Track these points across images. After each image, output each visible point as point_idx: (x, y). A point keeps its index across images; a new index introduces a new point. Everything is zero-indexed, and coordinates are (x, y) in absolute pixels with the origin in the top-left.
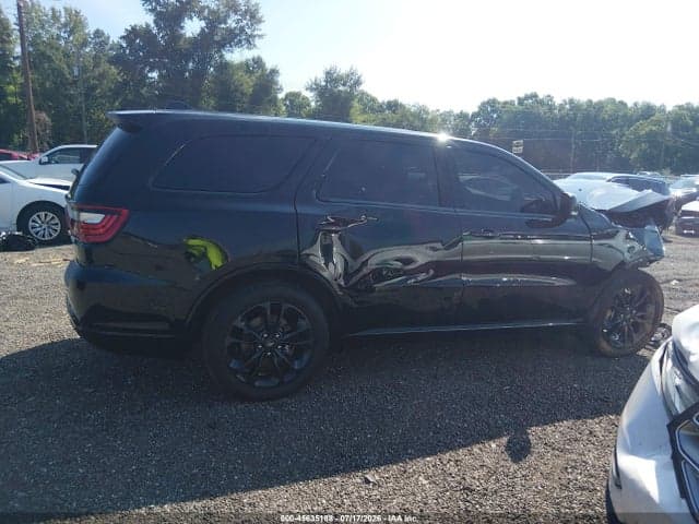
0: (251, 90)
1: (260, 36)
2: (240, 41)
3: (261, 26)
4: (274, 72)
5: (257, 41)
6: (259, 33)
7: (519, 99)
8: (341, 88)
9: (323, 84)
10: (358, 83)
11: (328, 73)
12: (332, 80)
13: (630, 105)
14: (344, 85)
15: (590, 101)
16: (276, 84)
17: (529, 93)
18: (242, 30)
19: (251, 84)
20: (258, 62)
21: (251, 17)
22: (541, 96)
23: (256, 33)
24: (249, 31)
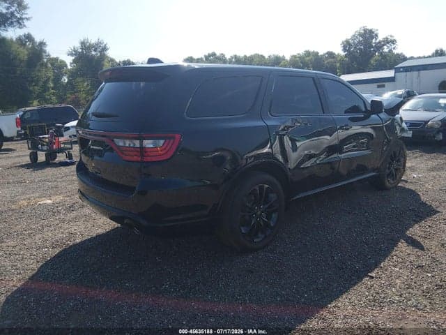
0: (26, 57)
1: (28, 19)
2: (12, 23)
3: (27, 11)
4: (42, 44)
5: (26, 22)
6: (27, 16)
7: (206, 57)
8: (93, 53)
9: (80, 50)
10: (105, 49)
11: (83, 43)
12: (86, 48)
13: (267, 57)
14: (95, 51)
15: (245, 56)
16: (45, 52)
17: (210, 53)
18: (12, 14)
19: (26, 52)
20: (29, 37)
21: (18, 5)
22: (218, 54)
23: (24, 16)
24: (18, 16)
